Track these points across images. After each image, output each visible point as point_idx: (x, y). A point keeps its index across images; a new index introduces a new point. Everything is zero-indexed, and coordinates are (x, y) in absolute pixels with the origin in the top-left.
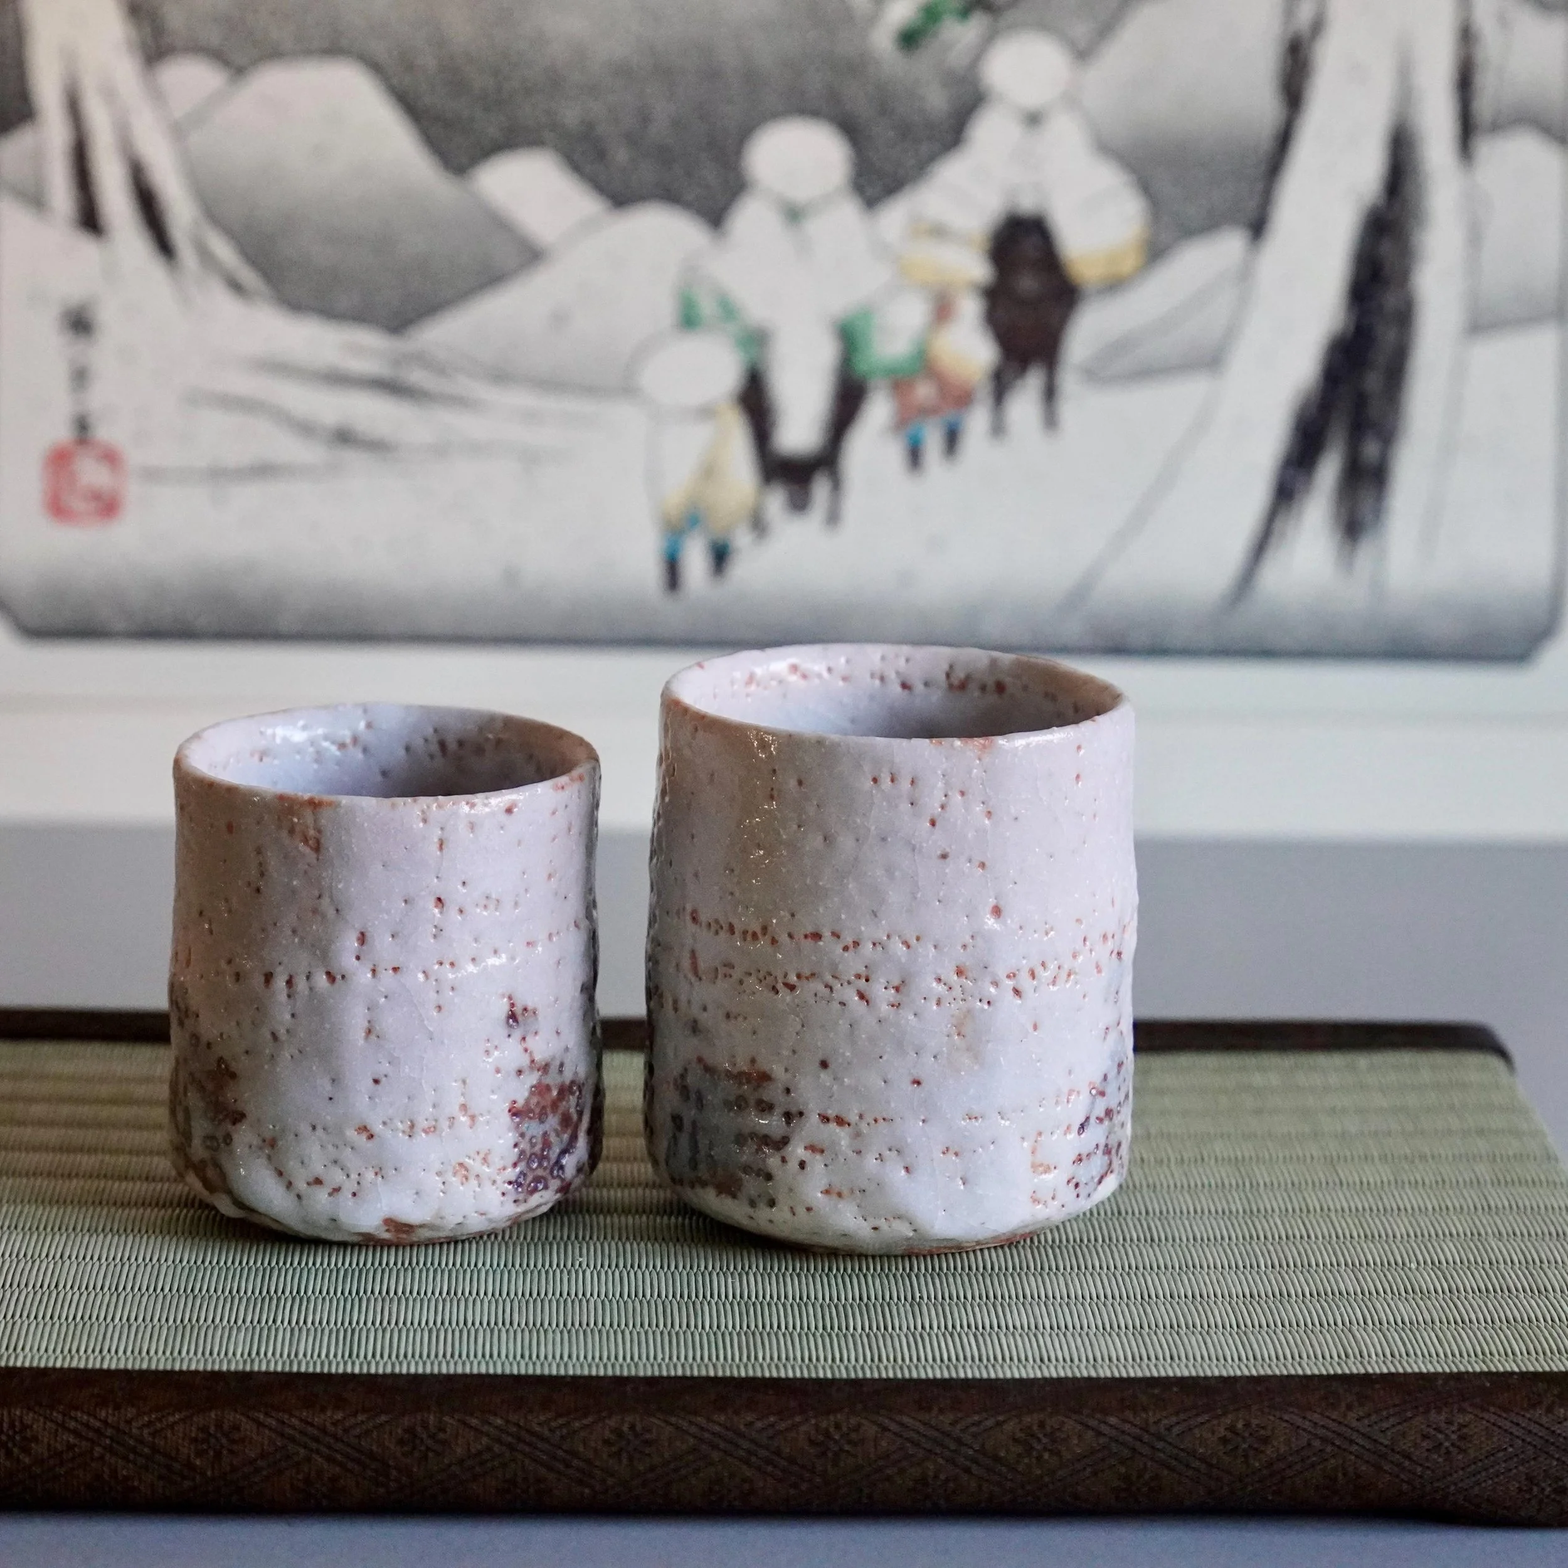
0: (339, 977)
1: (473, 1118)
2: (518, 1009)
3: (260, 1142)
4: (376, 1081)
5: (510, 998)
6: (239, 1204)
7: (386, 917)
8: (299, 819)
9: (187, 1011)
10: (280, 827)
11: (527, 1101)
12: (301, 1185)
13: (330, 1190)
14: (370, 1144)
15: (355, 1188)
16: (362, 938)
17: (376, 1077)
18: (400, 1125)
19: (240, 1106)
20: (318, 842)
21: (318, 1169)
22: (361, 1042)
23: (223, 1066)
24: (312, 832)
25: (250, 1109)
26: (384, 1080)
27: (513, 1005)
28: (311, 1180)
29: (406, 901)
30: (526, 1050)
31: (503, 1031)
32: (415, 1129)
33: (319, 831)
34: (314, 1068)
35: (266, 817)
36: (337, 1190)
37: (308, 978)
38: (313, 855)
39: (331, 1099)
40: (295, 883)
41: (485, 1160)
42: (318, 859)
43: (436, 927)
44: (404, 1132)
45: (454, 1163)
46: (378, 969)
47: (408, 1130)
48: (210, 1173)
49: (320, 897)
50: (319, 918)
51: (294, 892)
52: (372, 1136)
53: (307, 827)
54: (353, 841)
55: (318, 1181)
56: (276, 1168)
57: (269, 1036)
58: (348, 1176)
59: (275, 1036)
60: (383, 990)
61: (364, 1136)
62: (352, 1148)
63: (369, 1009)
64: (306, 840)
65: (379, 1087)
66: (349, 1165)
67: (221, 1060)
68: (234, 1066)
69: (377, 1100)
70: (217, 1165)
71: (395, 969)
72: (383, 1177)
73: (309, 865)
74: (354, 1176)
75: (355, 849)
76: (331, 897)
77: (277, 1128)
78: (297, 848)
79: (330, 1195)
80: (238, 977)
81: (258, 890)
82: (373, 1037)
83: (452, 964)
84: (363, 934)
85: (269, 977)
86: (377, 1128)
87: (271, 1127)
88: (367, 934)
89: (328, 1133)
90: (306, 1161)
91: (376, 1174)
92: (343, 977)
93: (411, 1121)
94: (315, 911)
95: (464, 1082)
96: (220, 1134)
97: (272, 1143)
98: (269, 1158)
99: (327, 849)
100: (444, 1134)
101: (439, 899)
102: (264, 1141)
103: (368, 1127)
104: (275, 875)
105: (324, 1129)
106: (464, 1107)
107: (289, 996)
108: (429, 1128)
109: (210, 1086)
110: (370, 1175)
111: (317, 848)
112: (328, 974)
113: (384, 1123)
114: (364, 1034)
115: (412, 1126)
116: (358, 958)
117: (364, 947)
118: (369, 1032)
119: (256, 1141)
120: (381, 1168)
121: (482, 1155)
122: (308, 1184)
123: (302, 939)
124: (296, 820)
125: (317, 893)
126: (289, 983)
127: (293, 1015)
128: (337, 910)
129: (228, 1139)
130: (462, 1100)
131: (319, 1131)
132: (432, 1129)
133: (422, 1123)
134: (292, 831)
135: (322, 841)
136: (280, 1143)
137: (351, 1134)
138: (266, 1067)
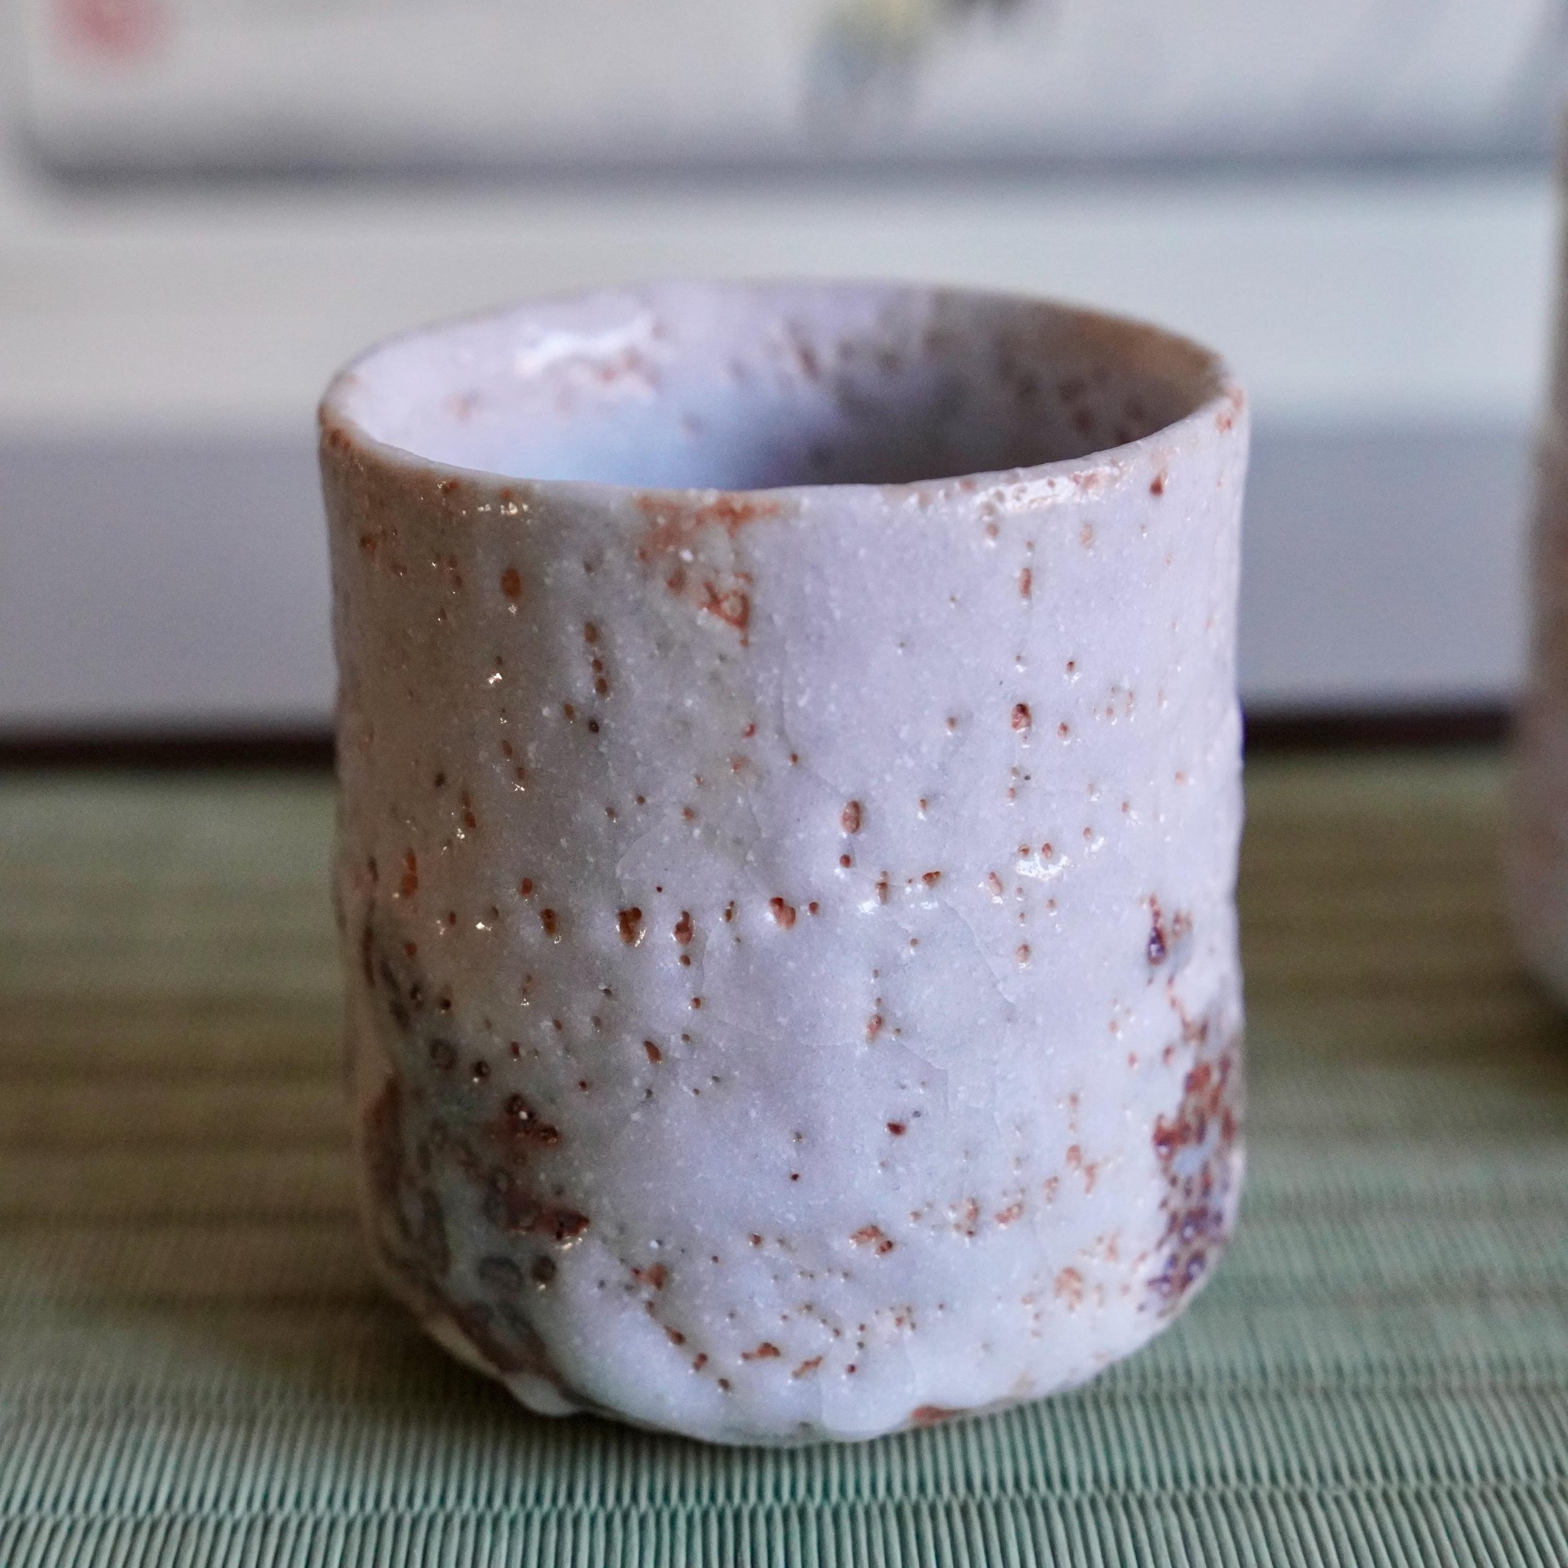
0: (804, 909)
1: (1090, 1171)
2: (1166, 923)
3: (627, 1277)
4: (896, 1129)
5: (1153, 902)
6: (569, 1392)
7: (910, 763)
8: (695, 553)
9: (415, 990)
10: (645, 577)
11: (1182, 1110)
12: (731, 1363)
13: (797, 1366)
14: (887, 1263)
15: (854, 1355)
16: (856, 815)
17: (896, 1120)
18: (952, 1216)
19: (575, 1199)
20: (745, 602)
21: (771, 1327)
22: (862, 1050)
23: (524, 1115)
24: (728, 583)
25: (602, 1207)
26: (913, 1124)
27: (1157, 915)
28: (754, 1348)
29: (952, 722)
30: (1174, 1003)
31: (1139, 973)
32: (983, 1217)
33: (748, 578)
34: (753, 1114)
35: (610, 554)
36: (812, 1364)
37: (729, 915)
38: (736, 633)
39: (795, 1177)
40: (689, 703)
41: (1112, 1251)
42: (745, 643)
43: (1015, 771)
44: (958, 1227)
45: (1057, 1271)
46: (893, 882)
47: (967, 1224)
48: (502, 1333)
49: (752, 731)
50: (752, 780)
51: (686, 724)
52: (890, 1245)
53: (717, 571)
54: (834, 592)
55: (769, 1350)
56: (668, 1329)
57: (642, 1053)
58: (837, 1332)
59: (654, 1051)
60: (909, 928)
61: (873, 1245)
62: (846, 1275)
63: (876, 973)
64: (714, 602)
65: (903, 1141)
66: (840, 1312)
67: (515, 1102)
68: (547, 1115)
69: (900, 1169)
70: (519, 1320)
71: (931, 878)
72: (913, 1326)
73: (722, 658)
74: (851, 1333)
75: (838, 614)
76: (781, 732)
77: (668, 1247)
78: (692, 622)
79: (797, 1375)
80: (550, 920)
81: (594, 727)
82: (888, 1035)
83: (1047, 848)
84: (856, 806)
85: (631, 919)
86: (902, 1227)
87: (654, 1245)
88: (869, 807)
89: (790, 1250)
90: (741, 1310)
91: (899, 1321)
92: (814, 907)
93: (974, 1202)
94: (740, 763)
95: (1074, 1099)
96: (524, 1259)
97: (660, 1276)
98: (650, 1306)
99: (770, 618)
100: (1038, 1217)
101: (1023, 709)
102: (637, 1272)
103: (882, 1229)
104: (638, 689)
105: (781, 1242)
106: (1075, 1152)
107: (686, 960)
108: (1009, 1210)
109: (490, 1156)
110: (885, 1326)
111: (743, 620)
112: (778, 902)
113: (916, 1215)
114: (865, 1031)
115: (975, 1212)
116: (846, 861)
117: (862, 836)
118: (879, 1022)
119: (618, 1274)
120: (909, 1310)
121: (1107, 1242)
122: (746, 1356)
123: (710, 832)
124: (687, 555)
125: (744, 723)
126: (684, 929)
127: (697, 1002)
128: (795, 758)
129: (546, 1269)
130: (1071, 1139)
131: (771, 1248)
132: (1015, 1210)
133: (996, 1202)
134: (677, 582)
135: (757, 600)
136: (677, 1277)
137: (846, 1247)
138: (636, 1116)
